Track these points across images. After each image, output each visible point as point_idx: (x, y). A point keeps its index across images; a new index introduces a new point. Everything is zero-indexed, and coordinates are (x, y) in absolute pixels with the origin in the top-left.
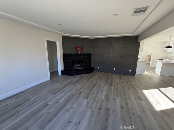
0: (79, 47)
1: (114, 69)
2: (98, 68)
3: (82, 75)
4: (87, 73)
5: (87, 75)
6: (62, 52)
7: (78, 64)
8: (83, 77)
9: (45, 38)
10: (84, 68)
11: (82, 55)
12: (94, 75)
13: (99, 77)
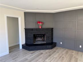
0: (40, 22)
1: (80, 46)
2: (61, 43)
3: (42, 51)
4: (48, 49)
5: (47, 51)
6: (24, 27)
7: (40, 38)
8: (42, 54)
9: (5, 15)
10: (45, 43)
11: (43, 29)
12: (55, 51)
13: (60, 56)
